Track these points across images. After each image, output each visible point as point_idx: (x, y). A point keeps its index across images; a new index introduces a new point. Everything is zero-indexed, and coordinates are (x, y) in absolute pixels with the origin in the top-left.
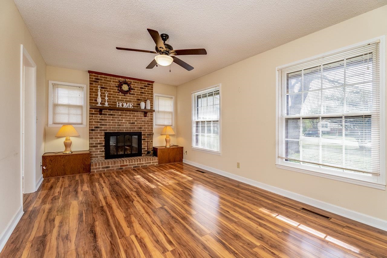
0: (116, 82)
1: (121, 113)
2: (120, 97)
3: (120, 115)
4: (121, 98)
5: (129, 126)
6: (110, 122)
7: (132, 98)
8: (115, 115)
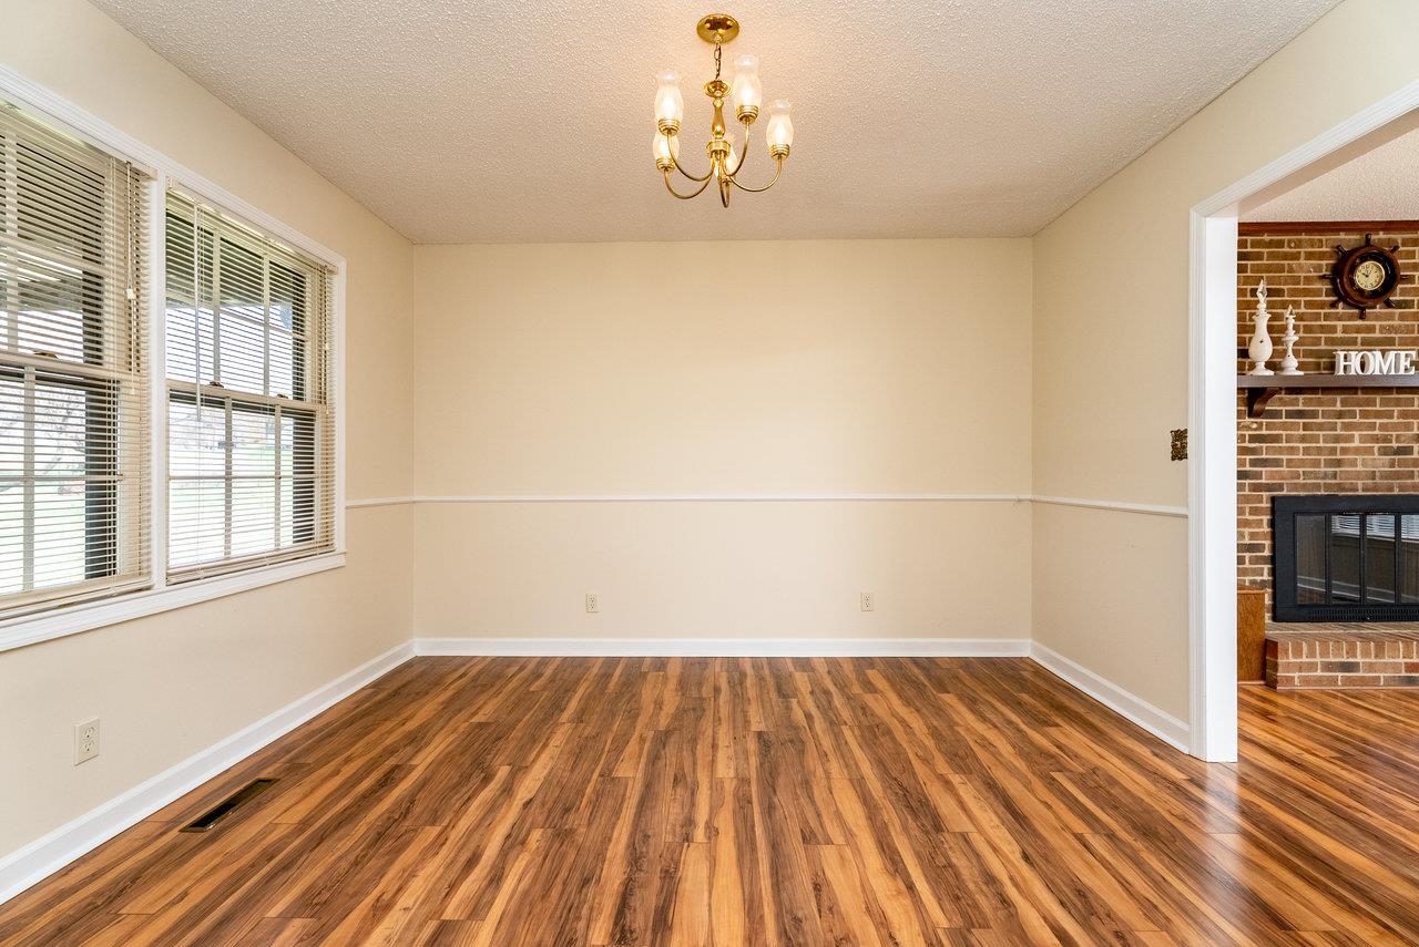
0: (1321, 256)
1: (1343, 405)
2: (1339, 324)
3: (1340, 415)
4: (1346, 329)
5: (1381, 463)
6: (1292, 450)
7: (1396, 323)
8: (1314, 415)
